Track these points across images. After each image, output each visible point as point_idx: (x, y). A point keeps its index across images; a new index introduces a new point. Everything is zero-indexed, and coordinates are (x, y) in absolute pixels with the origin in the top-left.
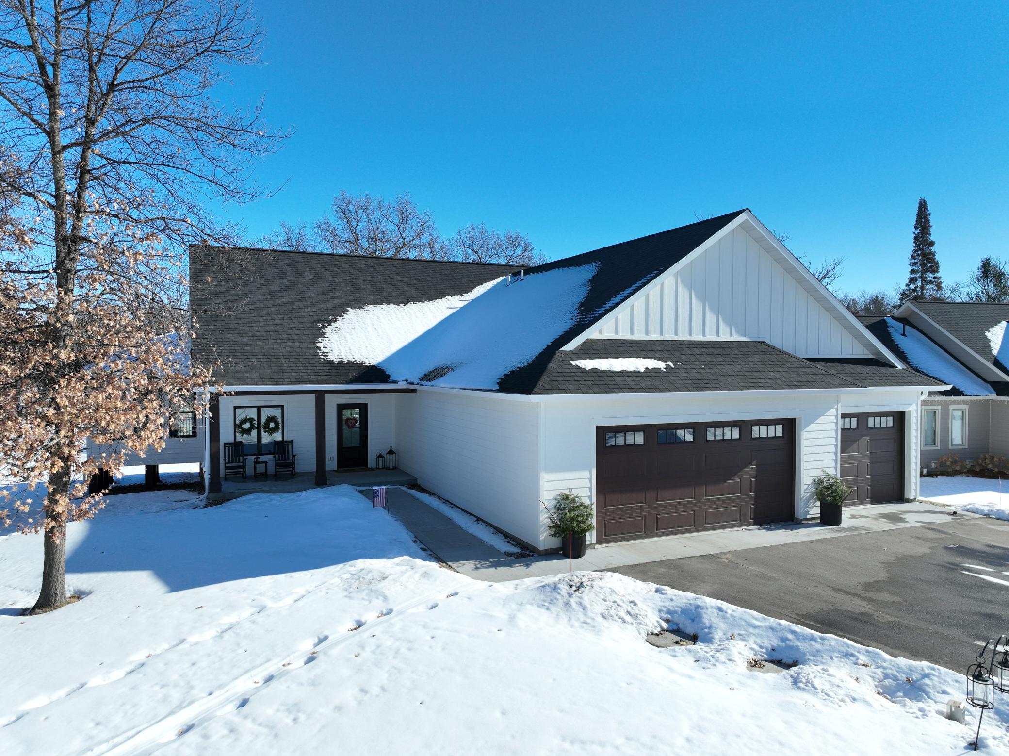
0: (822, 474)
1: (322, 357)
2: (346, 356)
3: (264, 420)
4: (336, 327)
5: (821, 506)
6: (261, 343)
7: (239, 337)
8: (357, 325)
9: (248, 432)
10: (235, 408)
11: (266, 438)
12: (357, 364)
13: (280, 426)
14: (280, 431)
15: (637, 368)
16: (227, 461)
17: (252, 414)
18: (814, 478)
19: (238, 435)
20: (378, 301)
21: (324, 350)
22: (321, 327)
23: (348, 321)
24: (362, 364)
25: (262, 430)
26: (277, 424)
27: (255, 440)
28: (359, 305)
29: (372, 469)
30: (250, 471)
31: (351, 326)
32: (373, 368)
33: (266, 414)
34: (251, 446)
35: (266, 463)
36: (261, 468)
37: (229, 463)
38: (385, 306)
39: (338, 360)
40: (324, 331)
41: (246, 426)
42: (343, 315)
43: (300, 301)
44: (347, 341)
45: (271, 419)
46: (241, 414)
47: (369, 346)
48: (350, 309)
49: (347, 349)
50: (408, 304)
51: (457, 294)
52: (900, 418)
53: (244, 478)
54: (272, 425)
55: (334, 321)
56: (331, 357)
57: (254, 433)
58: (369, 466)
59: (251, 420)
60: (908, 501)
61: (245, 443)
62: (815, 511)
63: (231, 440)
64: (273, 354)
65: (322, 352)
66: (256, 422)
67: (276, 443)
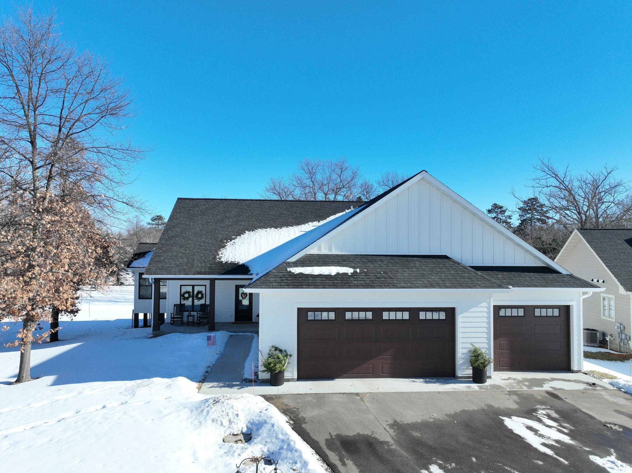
0: (471, 347)
1: (218, 259)
2: (231, 259)
3: (195, 292)
4: (234, 242)
5: (473, 369)
6: (189, 252)
7: (179, 249)
8: (246, 241)
9: (187, 299)
10: (181, 286)
11: (197, 302)
12: (236, 263)
13: (204, 296)
14: (204, 298)
15: (331, 273)
16: (175, 314)
17: (190, 289)
18: (470, 349)
19: (182, 300)
20: (265, 226)
21: (220, 255)
22: (225, 243)
23: (243, 239)
24: (238, 263)
25: (195, 298)
26: (202, 295)
27: (191, 304)
28: (253, 228)
29: (253, 323)
30: (185, 319)
31: (243, 241)
32: (243, 266)
33: (197, 289)
34: (188, 306)
35: (194, 316)
36: (191, 319)
37: (176, 315)
38: (268, 229)
39: (226, 261)
40: (226, 245)
41: (187, 295)
42: (241, 235)
43: (221, 227)
44: (236, 250)
45: (199, 292)
46: (184, 289)
47: (247, 253)
48: (247, 232)
49: (234, 255)
50: (283, 228)
51: (316, 221)
52: (566, 310)
53: (182, 324)
54: (200, 296)
55: (234, 239)
56: (222, 260)
57: (191, 299)
58: (253, 321)
59: (189, 292)
60: (572, 372)
61: (186, 304)
62: (469, 372)
63: (179, 303)
64: (192, 258)
65: (219, 256)
66: (191, 293)
67: (202, 305)
